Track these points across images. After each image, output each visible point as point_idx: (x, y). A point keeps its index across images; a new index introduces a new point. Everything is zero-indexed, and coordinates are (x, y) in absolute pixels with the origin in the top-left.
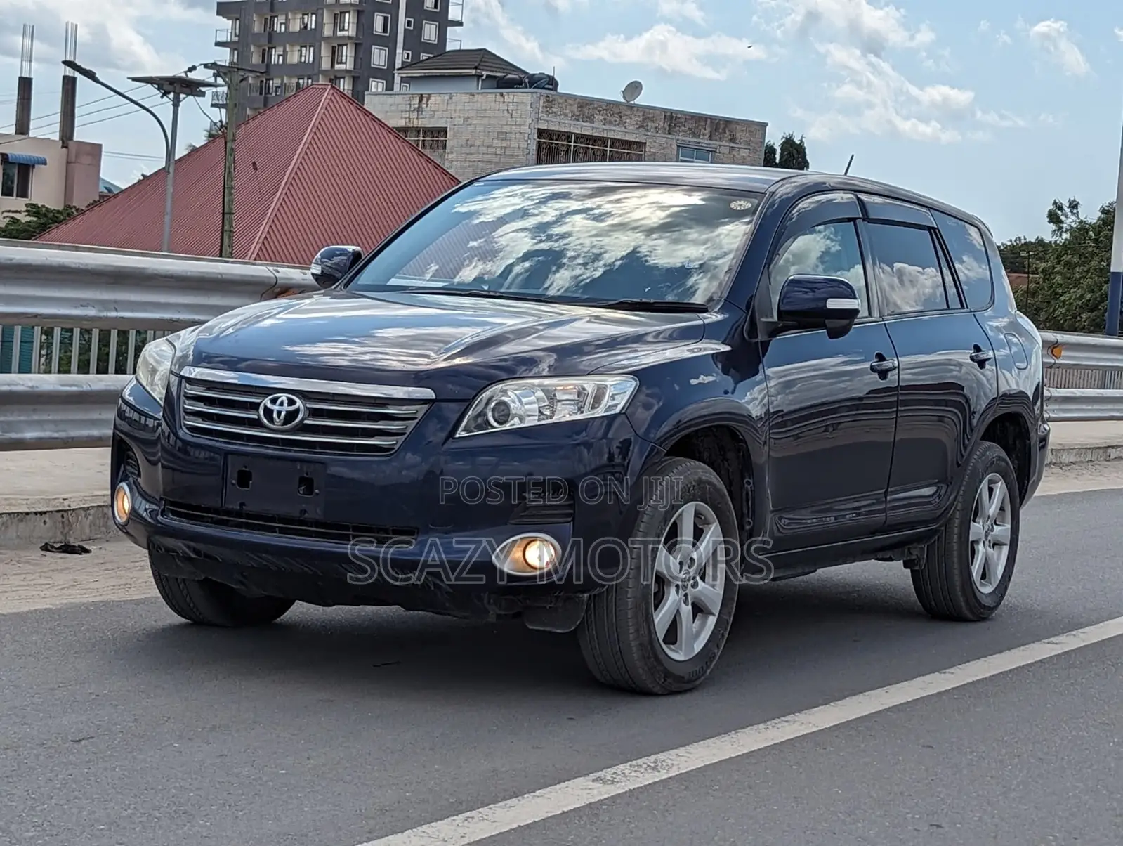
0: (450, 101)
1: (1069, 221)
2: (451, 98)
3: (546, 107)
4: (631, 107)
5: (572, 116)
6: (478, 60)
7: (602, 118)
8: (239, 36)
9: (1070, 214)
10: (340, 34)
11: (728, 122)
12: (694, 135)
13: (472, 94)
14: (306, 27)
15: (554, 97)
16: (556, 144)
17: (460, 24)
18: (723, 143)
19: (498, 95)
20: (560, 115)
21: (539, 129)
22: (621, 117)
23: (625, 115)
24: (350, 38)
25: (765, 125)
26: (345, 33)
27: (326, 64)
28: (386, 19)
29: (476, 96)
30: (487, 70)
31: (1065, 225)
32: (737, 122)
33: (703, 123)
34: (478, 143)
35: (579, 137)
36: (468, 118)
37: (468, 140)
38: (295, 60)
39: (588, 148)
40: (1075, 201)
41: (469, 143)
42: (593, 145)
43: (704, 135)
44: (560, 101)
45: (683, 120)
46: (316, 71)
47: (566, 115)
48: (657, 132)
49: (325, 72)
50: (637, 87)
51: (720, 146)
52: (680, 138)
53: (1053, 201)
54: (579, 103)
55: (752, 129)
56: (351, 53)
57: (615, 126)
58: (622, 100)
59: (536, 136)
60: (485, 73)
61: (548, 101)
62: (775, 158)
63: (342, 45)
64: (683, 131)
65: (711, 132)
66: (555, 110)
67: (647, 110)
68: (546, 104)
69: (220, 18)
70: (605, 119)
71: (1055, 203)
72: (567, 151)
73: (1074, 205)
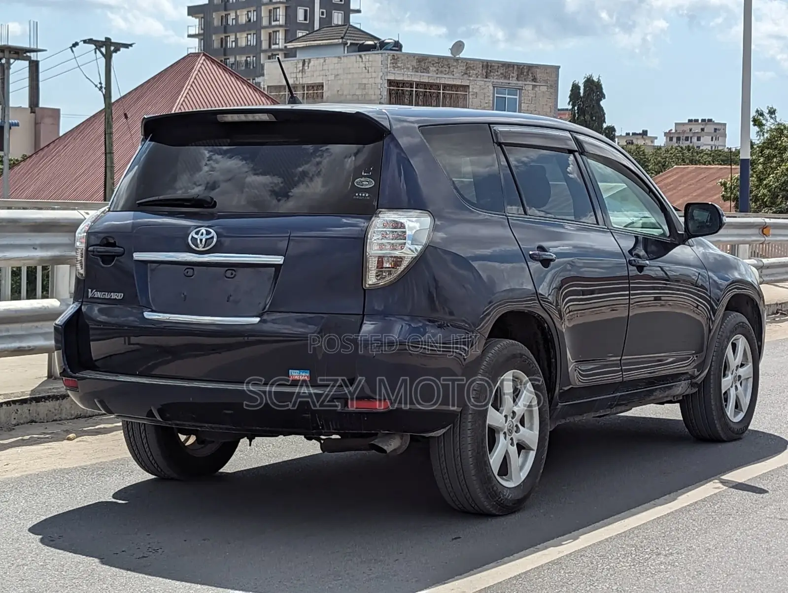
0: (324, 64)
1: (768, 124)
2: (325, 61)
3: (393, 63)
4: (457, 60)
5: (413, 69)
6: (344, 32)
7: (435, 69)
8: (204, 30)
9: (769, 118)
10: (273, 23)
11: (530, 67)
12: (505, 77)
13: (339, 57)
14: (250, 20)
15: (399, 56)
16: (402, 90)
17: (359, 11)
18: (528, 83)
19: (358, 57)
20: (403, 69)
21: (388, 80)
22: (449, 68)
23: (453, 66)
24: (280, 26)
25: (558, 67)
26: (277, 23)
27: (265, 45)
28: (306, 11)
29: (342, 59)
30: (350, 39)
31: (766, 127)
32: (537, 66)
33: (511, 69)
34: (345, 93)
35: (418, 85)
36: (338, 75)
37: (338, 91)
38: (244, 44)
39: (426, 92)
40: (772, 108)
41: (340, 93)
42: (430, 89)
43: (512, 77)
44: (403, 58)
45: (496, 67)
46: (258, 51)
47: (408, 68)
48: (477, 77)
49: (265, 51)
50: (461, 45)
51: (525, 85)
52: (495, 81)
53: (756, 110)
54: (417, 59)
55: (548, 71)
56: (282, 37)
57: (445, 74)
58: (450, 55)
59: (386, 85)
60: (349, 42)
61: (394, 59)
62: (580, 93)
63: (276, 32)
64: (497, 76)
65: (518, 75)
66: (399, 65)
67: (469, 62)
68: (392, 61)
69: (190, 17)
70: (437, 70)
71: (757, 111)
72: (411, 94)
73: (772, 112)
